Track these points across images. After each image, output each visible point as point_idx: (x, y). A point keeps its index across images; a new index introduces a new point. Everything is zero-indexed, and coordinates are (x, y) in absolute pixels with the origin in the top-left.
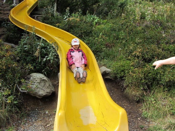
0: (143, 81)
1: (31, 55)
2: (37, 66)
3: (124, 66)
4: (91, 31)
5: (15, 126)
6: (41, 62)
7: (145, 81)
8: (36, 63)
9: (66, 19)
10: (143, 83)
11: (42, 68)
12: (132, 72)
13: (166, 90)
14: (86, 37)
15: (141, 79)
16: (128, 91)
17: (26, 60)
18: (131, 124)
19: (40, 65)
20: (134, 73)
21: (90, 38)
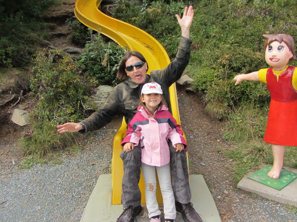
0: (228, 96)
1: (98, 63)
2: (107, 77)
3: (207, 77)
4: (174, 27)
5: (81, 145)
6: (110, 71)
7: (231, 96)
8: (105, 73)
9: (143, 12)
10: (228, 98)
11: (112, 78)
12: (215, 84)
13: (258, 107)
14: (169, 35)
15: (226, 93)
16: (209, 107)
17: (93, 69)
18: (207, 146)
19: (109, 76)
20: (218, 85)
21: (174, 36)
